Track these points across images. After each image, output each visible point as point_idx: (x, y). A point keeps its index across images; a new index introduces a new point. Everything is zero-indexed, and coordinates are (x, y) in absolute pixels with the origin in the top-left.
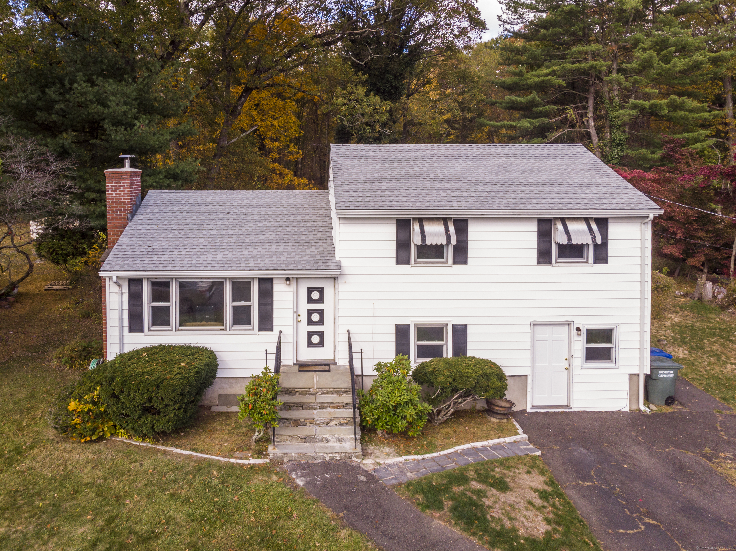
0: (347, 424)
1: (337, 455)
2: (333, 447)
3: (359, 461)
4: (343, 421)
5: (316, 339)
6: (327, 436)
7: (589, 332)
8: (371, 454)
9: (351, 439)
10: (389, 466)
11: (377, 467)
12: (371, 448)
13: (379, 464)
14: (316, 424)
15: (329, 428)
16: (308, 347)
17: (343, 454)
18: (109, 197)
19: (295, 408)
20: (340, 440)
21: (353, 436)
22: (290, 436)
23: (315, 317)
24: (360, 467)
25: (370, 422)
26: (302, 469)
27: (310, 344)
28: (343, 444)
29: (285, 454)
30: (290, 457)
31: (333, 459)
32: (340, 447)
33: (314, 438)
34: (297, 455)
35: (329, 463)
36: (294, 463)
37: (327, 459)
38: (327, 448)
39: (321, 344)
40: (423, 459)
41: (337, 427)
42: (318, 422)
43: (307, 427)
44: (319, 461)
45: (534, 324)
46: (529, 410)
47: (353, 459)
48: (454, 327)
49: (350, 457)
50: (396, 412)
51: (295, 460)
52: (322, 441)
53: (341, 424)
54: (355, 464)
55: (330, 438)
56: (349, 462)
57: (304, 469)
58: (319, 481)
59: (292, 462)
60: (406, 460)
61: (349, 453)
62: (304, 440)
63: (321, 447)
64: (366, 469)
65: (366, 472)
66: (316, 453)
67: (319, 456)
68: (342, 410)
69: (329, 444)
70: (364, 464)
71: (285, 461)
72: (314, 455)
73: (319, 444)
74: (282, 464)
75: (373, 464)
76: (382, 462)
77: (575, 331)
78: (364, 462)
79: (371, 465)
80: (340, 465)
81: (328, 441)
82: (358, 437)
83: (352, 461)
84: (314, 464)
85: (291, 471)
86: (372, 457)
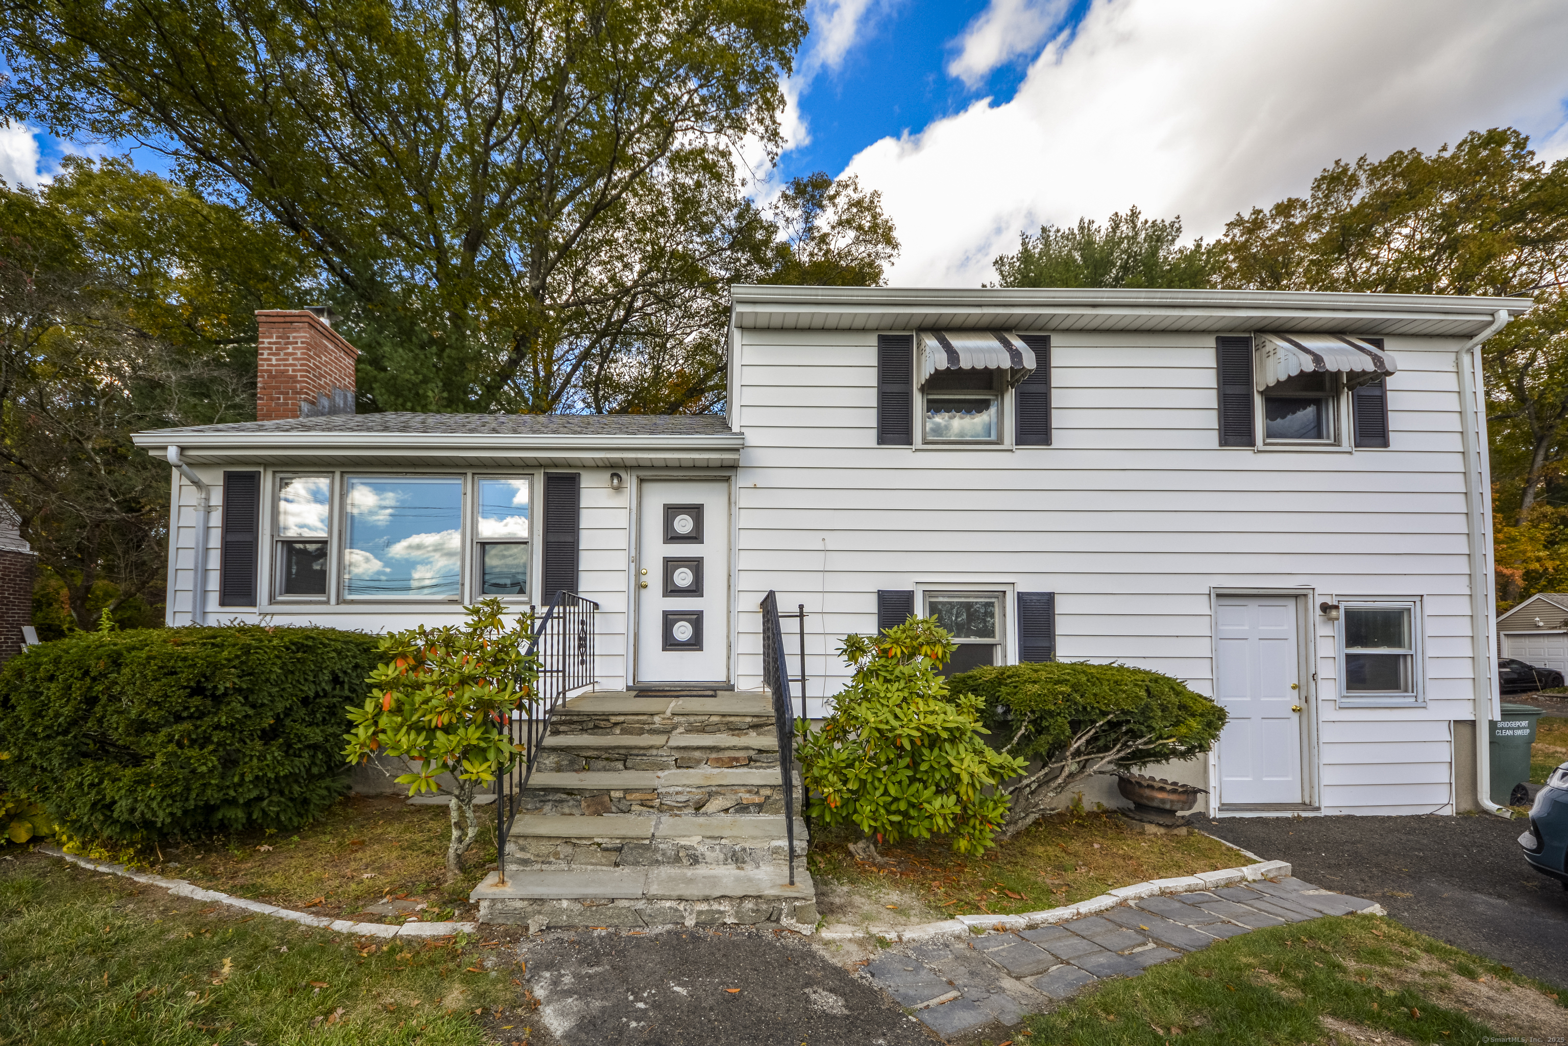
0: (760, 807)
1: (725, 906)
2: (714, 881)
3: (806, 929)
4: (747, 798)
5: (683, 631)
6: (693, 841)
7: (1351, 616)
8: (842, 909)
9: (776, 851)
10: (920, 948)
11: (878, 955)
12: (840, 891)
13: (883, 942)
14: (661, 809)
15: (701, 820)
16: (664, 649)
17: (749, 905)
18: (263, 366)
19: (601, 764)
20: (737, 858)
21: (784, 843)
22: (567, 840)
23: (683, 577)
24: (812, 955)
25: (835, 800)
26: (581, 962)
27: (670, 643)
28: (750, 871)
29: (534, 901)
30: (553, 913)
31: (711, 923)
32: (737, 879)
33: (647, 848)
34: (577, 907)
35: (695, 938)
36: (565, 936)
37: (690, 922)
38: (691, 881)
39: (695, 643)
40: (1031, 927)
41: (728, 818)
42: (668, 801)
43: (631, 817)
44: (660, 929)
45: (1219, 596)
46: (1214, 813)
47: (785, 921)
48: (1023, 599)
49: (773, 917)
50: (916, 771)
51: (569, 927)
52: (677, 860)
53: (742, 808)
54: (791, 941)
55: (702, 849)
56: (768, 934)
57: (594, 959)
58: (641, 1016)
59: (559, 934)
60: (974, 930)
61: (769, 900)
62: (614, 857)
63: (671, 879)
64: (837, 962)
65: (840, 973)
66: (650, 899)
67: (662, 912)
68: (745, 770)
69: (701, 870)
70: (827, 943)
71: (532, 930)
72: (641, 905)
73: (666, 871)
74: (516, 940)
75: (861, 943)
76: (892, 936)
77: (1318, 611)
78: (826, 934)
79: (853, 948)
80: (735, 945)
81: (695, 860)
82: (801, 845)
83: (779, 932)
84: (638, 942)
85: (539, 966)
86: (850, 917)
